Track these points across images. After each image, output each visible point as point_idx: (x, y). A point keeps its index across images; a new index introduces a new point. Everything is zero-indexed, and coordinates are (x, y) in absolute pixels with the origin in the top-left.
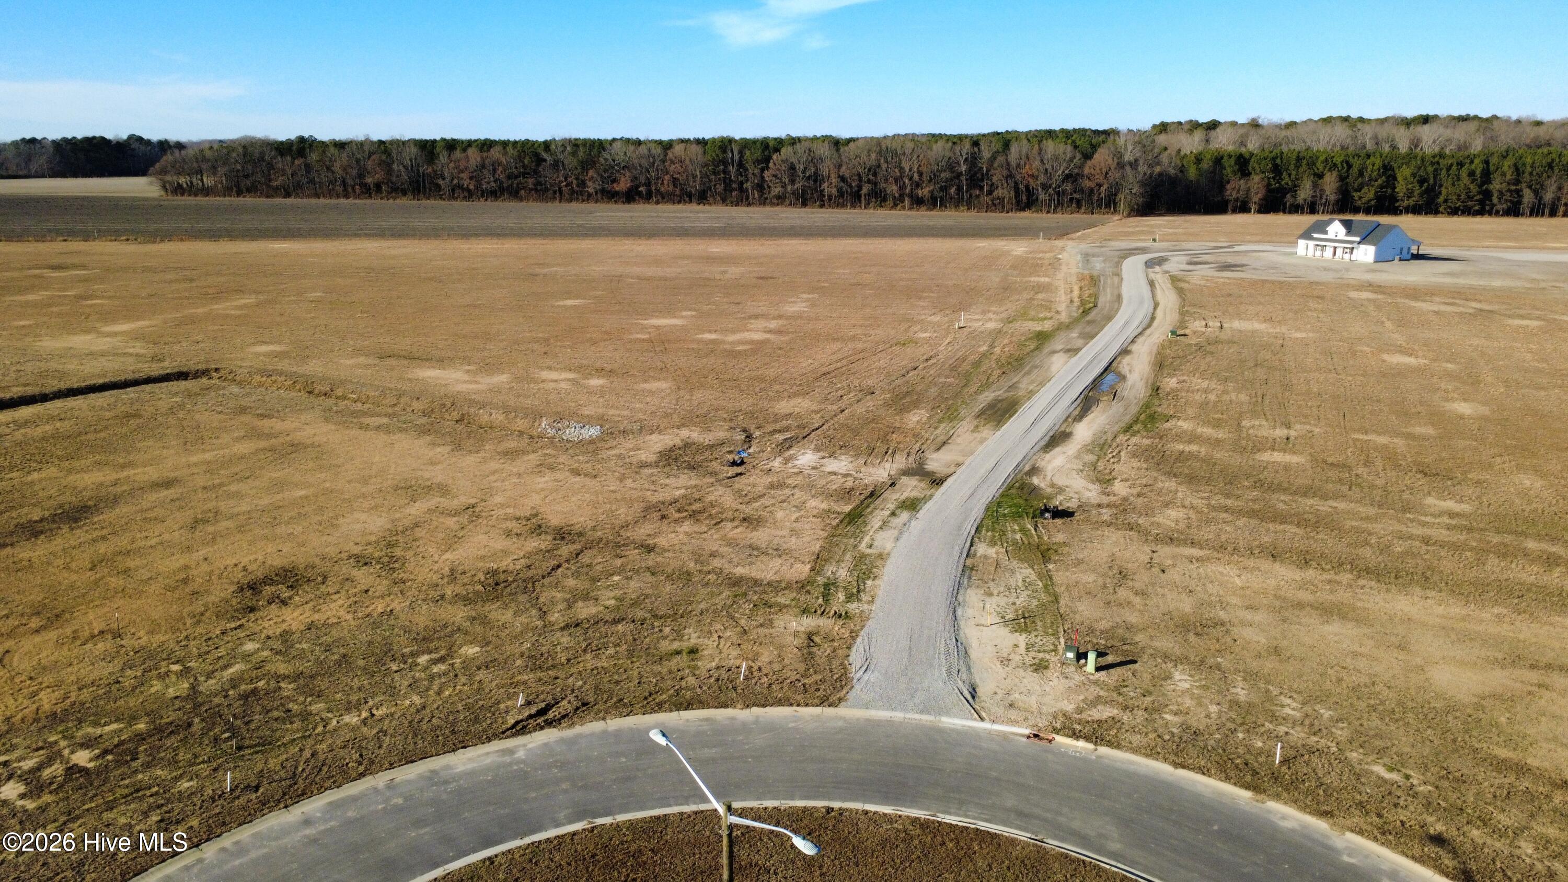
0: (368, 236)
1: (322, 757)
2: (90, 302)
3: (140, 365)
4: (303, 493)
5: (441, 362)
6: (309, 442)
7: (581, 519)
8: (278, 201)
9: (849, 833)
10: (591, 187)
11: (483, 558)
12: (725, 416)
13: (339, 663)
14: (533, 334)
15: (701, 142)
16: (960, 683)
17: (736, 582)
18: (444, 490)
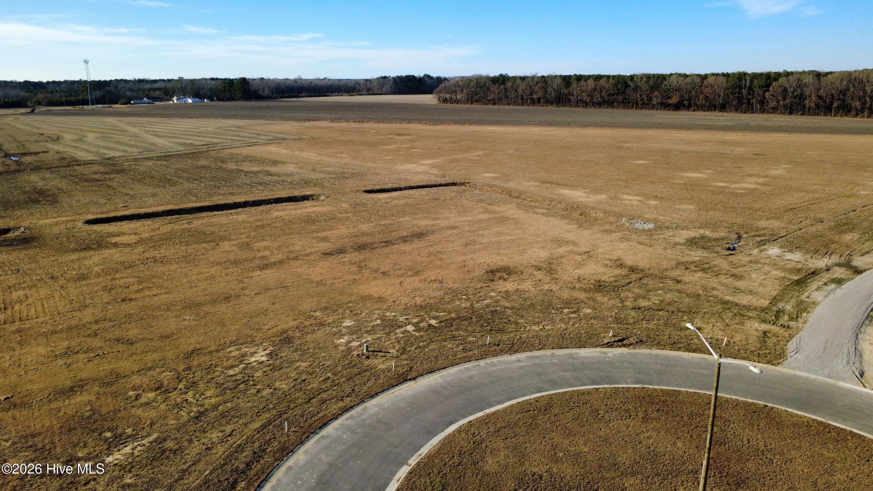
0: (534, 125)
1: (524, 340)
2: (413, 150)
3: (437, 179)
4: (510, 238)
5: (572, 187)
6: (511, 217)
7: (643, 264)
8: (490, 107)
9: (776, 417)
10: (655, 101)
11: (593, 274)
12: (726, 225)
13: (530, 306)
14: (619, 177)
15: (726, 76)
16: (854, 369)
17: (726, 303)
18: (574, 244)
